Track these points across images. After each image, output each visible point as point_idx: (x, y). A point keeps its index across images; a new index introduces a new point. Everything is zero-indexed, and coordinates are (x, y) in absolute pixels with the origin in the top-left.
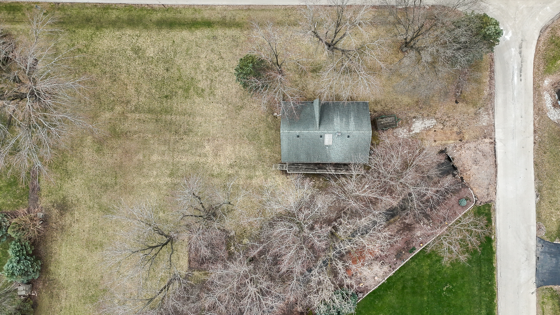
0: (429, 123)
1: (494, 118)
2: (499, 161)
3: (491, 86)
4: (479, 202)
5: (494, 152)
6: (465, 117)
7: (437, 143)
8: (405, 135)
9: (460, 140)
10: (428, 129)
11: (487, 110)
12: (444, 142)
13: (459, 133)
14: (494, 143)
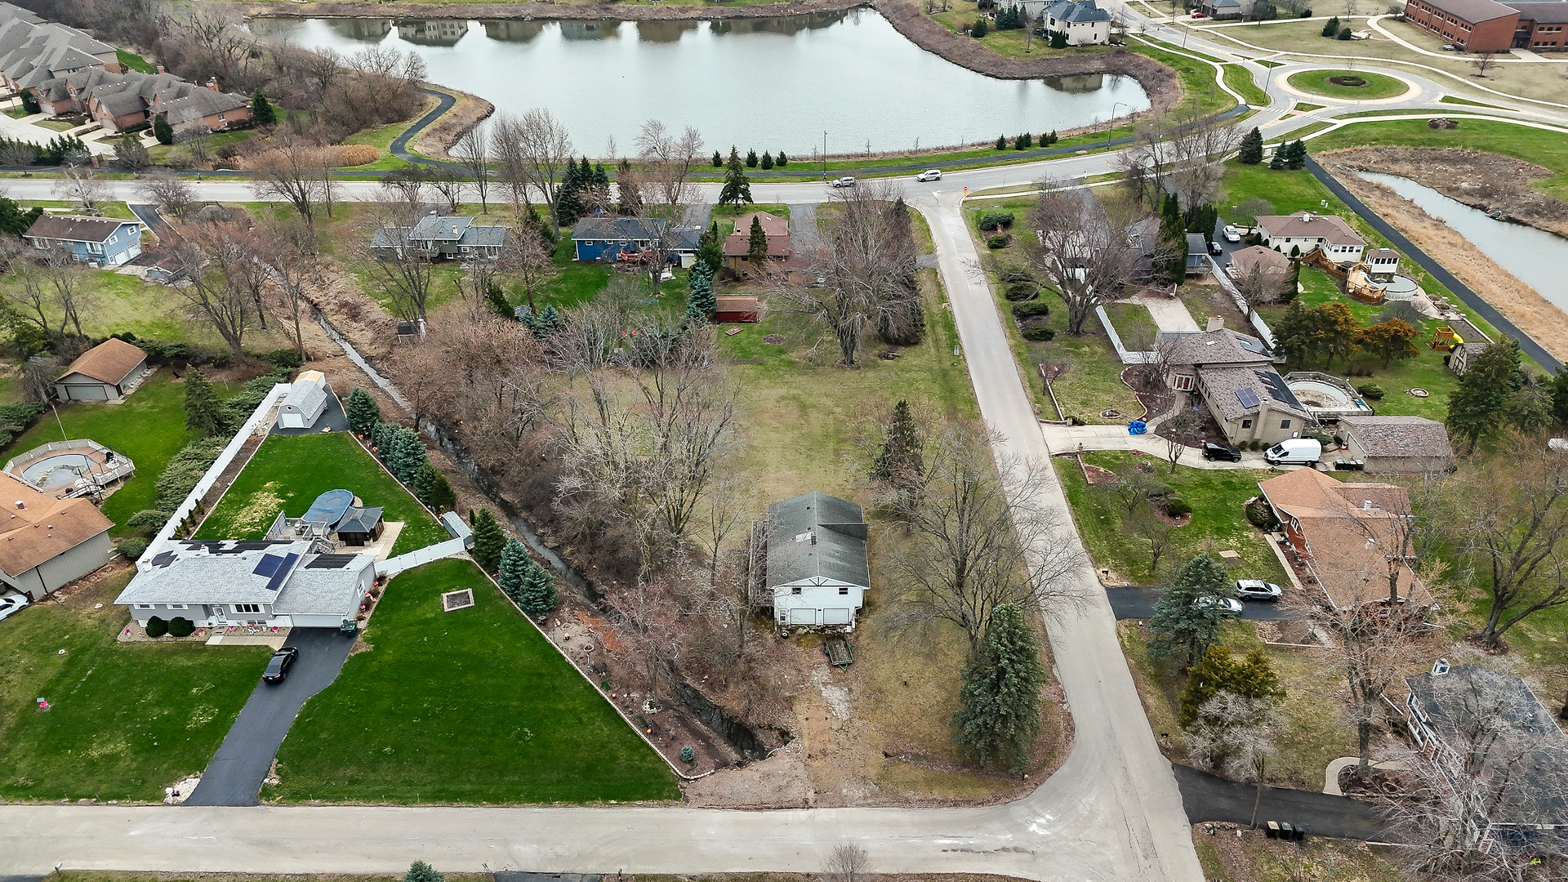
0: (842, 711)
1: (857, 806)
2: (767, 814)
3: (926, 803)
4: (685, 784)
5: (788, 805)
6: (857, 761)
7: (805, 722)
8: (816, 678)
9: (810, 755)
10: (829, 708)
11: (874, 795)
12: (805, 732)
13: (824, 753)
14: (806, 805)
